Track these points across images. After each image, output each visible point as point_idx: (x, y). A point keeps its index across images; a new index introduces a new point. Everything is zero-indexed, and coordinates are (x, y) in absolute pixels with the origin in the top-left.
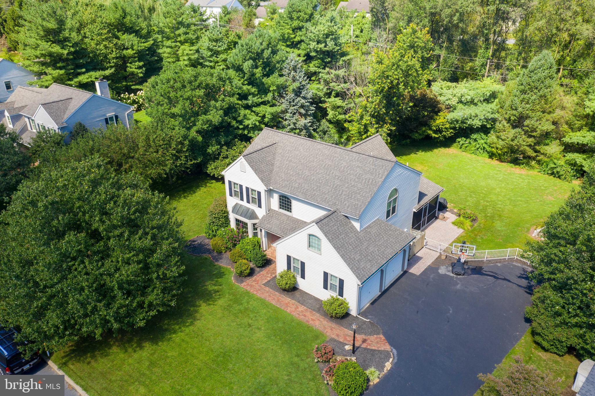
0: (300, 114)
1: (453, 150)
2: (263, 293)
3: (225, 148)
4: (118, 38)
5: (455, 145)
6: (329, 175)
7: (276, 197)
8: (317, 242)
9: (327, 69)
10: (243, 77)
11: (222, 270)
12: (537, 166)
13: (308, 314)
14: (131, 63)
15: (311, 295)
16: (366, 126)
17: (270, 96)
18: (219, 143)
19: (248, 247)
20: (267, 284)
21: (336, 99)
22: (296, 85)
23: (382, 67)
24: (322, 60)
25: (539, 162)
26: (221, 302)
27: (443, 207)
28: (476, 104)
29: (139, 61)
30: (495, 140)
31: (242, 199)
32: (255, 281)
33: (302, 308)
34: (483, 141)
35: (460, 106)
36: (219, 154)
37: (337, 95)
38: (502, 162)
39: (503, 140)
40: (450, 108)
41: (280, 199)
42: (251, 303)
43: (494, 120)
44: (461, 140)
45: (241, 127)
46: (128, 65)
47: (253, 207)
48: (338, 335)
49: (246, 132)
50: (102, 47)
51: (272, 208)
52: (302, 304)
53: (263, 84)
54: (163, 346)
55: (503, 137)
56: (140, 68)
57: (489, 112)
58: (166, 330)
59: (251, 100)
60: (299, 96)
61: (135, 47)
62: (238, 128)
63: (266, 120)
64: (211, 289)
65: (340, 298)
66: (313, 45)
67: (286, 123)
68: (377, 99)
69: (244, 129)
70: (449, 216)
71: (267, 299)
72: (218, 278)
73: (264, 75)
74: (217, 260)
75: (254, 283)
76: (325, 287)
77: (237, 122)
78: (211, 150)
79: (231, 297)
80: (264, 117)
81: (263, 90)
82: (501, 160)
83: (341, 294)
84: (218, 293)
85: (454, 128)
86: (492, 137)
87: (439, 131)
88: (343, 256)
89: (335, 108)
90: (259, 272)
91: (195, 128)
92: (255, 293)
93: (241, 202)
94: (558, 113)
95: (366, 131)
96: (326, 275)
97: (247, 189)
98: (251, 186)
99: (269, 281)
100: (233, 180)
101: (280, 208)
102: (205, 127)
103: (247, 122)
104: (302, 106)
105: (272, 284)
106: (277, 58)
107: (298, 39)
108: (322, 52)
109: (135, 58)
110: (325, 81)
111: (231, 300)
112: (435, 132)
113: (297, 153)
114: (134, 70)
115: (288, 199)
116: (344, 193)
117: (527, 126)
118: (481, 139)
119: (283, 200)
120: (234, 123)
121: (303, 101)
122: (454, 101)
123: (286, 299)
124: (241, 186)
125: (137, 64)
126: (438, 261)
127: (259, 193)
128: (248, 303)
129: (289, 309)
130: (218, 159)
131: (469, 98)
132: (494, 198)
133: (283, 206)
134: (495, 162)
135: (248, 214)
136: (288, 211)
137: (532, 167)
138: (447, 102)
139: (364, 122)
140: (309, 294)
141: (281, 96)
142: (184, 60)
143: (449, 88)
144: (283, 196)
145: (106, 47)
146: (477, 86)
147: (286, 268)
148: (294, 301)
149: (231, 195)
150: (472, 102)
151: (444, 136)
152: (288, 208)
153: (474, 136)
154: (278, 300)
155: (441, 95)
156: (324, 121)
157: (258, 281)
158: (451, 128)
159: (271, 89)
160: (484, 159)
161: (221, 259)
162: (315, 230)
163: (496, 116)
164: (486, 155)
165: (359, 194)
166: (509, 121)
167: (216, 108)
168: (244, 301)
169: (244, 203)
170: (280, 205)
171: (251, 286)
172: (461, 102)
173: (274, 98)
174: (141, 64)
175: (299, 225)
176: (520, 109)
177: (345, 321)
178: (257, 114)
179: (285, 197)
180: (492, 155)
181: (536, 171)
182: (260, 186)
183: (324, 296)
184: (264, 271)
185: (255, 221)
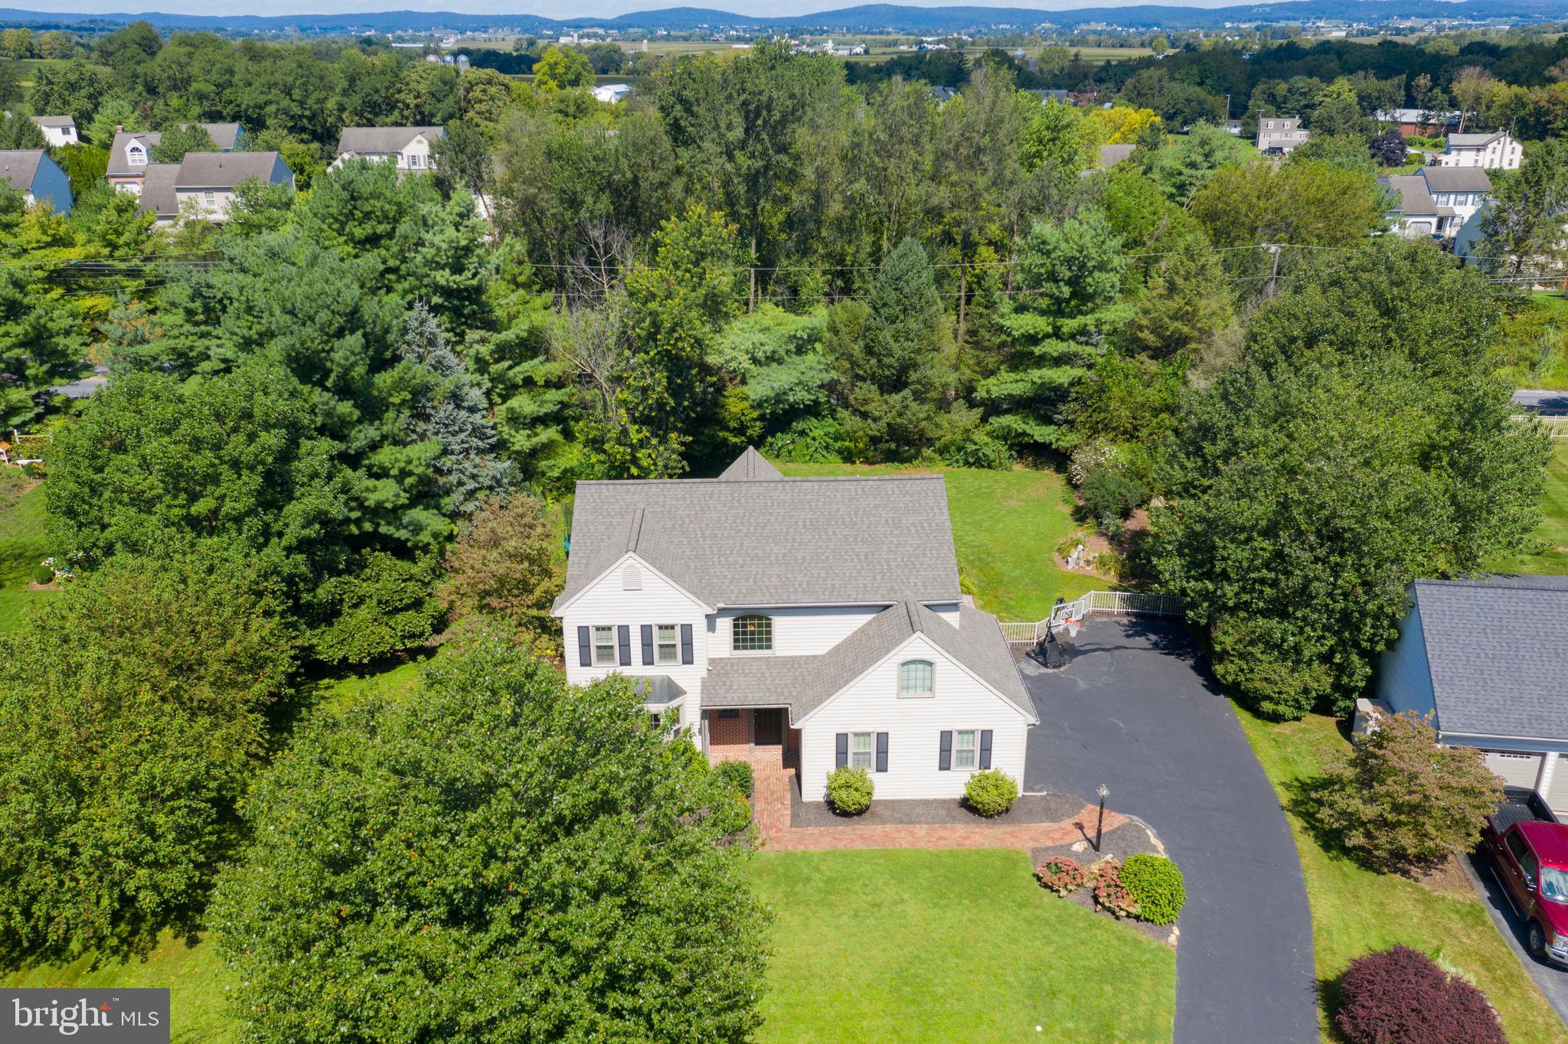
0: (477, 451)
2: (817, 841)
3: (347, 578)
6: (830, 540)
7: (727, 624)
8: (921, 675)
12: (935, 456)
13: (943, 833)
15: (906, 800)
17: (393, 422)
18: (334, 569)
20: (799, 823)
28: (780, 362)
32: (768, 827)
33: (921, 830)
34: (821, 433)
35: (758, 368)
36: (342, 600)
38: (873, 463)
39: (875, 420)
40: (742, 378)
41: (736, 626)
42: (823, 868)
43: (832, 386)
44: (777, 440)
47: (664, 669)
48: (1034, 840)
49: (368, 527)
51: (711, 656)
52: (912, 823)
53: (372, 391)
55: (877, 414)
57: (821, 371)
59: (357, 438)
62: (352, 520)
63: (411, 481)
65: (986, 772)
67: (453, 479)
69: (363, 520)
71: (841, 846)
73: (372, 370)
75: (773, 834)
76: (945, 765)
78: (323, 591)
80: (403, 474)
81: (372, 409)
82: (868, 462)
83: (988, 763)
85: (764, 417)
88: (987, 680)
92: (801, 847)
93: (626, 671)
96: (946, 736)
98: (654, 620)
99: (794, 814)
100: (594, 621)
101: (736, 648)
103: (374, 498)
104: (473, 432)
105: (807, 817)
115: (760, 618)
116: (893, 564)
117: (919, 382)
118: (818, 429)
119: (744, 626)
121: (473, 417)
122: (742, 362)
123: (872, 829)
124: (624, 630)
127: (687, 630)
128: (817, 870)
129: (900, 842)
130: (339, 614)
133: (744, 641)
134: (860, 467)
135: (657, 690)
136: (761, 647)
137: (929, 461)
138: (730, 366)
140: (899, 801)
141: (419, 414)
144: (744, 618)
147: (834, 768)
148: (891, 826)
149: (585, 663)
150: (773, 358)
152: (761, 640)
153: (798, 426)
154: (862, 837)
157: (774, 826)
159: (394, 401)
162: (918, 648)
163: (834, 374)
164: (836, 458)
168: (805, 870)
169: (638, 670)
170: (736, 640)
171: (776, 840)
172: (754, 360)
173: (405, 425)
175: (804, 668)
176: (898, 353)
177: (1009, 812)
178: (383, 473)
179: (752, 617)
180: (848, 457)
181: (941, 466)
182: (688, 610)
183: (955, 784)
184: (759, 803)
185: (677, 702)
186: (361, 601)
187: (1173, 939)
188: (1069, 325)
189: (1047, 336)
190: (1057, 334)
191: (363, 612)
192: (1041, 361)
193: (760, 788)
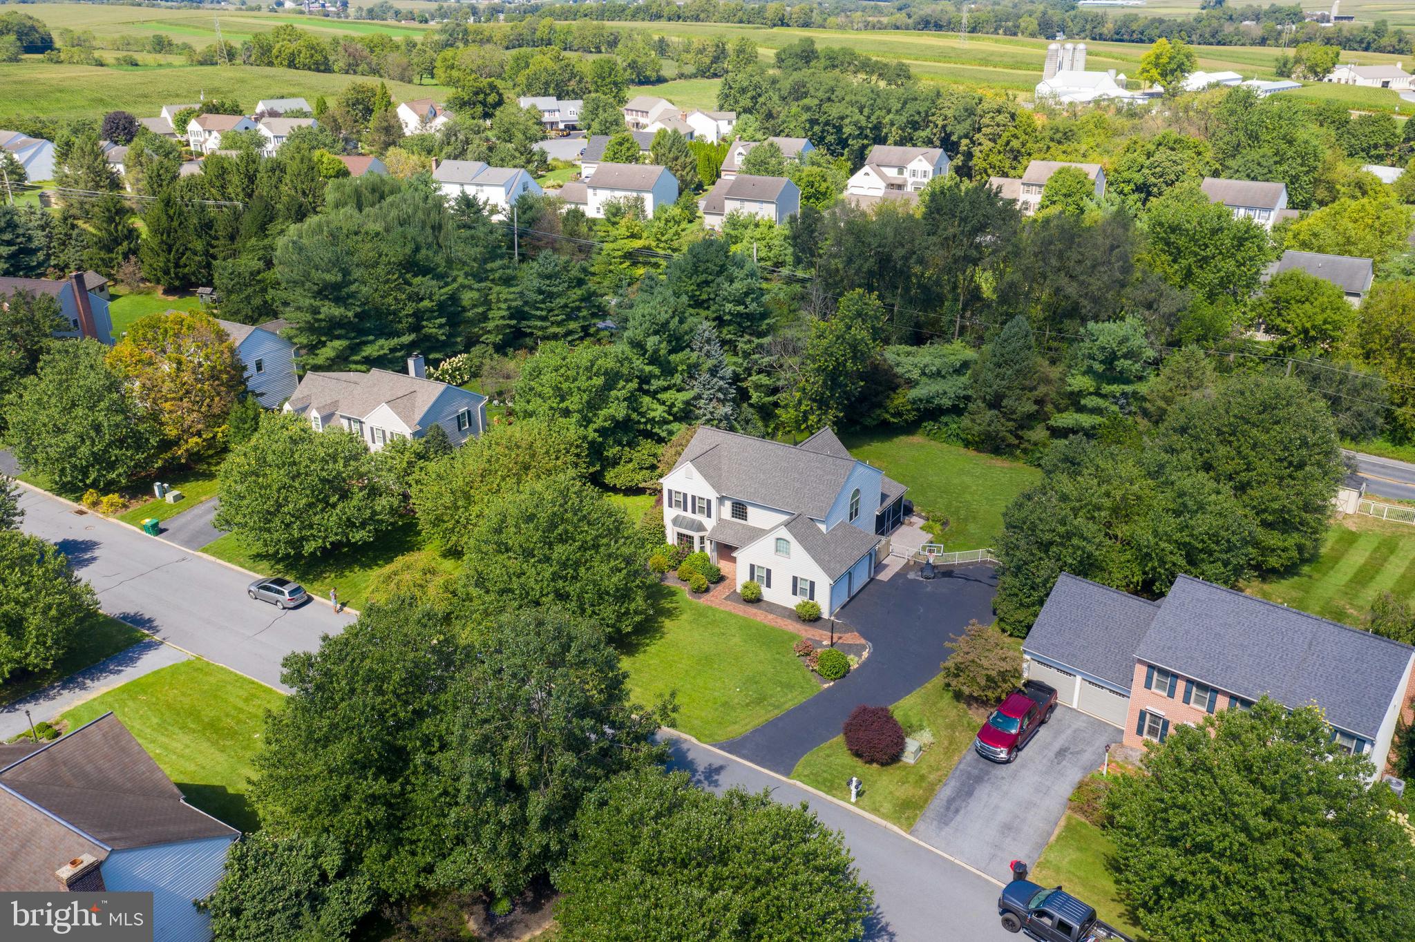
0: (719, 400)
1: (917, 439)
2: (726, 607)
3: (627, 449)
4: (410, 284)
5: (921, 431)
6: (787, 478)
7: (728, 504)
8: (785, 546)
9: (747, 337)
10: (644, 355)
11: (672, 589)
12: (1021, 455)
13: (779, 620)
14: (428, 320)
15: (777, 604)
16: (805, 412)
17: (677, 379)
18: (620, 443)
19: (697, 561)
20: (728, 598)
21: (760, 376)
22: (710, 363)
23: (825, 342)
24: (739, 324)
25: (1025, 451)
26: (684, 617)
27: (909, 511)
28: (944, 377)
29: (440, 316)
30: (970, 425)
31: (685, 509)
32: (713, 596)
33: (771, 616)
34: (955, 426)
35: (924, 379)
36: (620, 458)
37: (760, 372)
38: (980, 452)
39: (978, 425)
40: (912, 384)
41: (733, 506)
42: (717, 615)
43: (968, 398)
44: (928, 425)
45: (643, 420)
46: (424, 323)
47: (699, 517)
48: (814, 636)
49: (649, 427)
50: (390, 300)
51: (724, 517)
52: (771, 613)
53: (669, 362)
54: (640, 657)
55: (978, 421)
56: (441, 326)
57: (960, 388)
58: (638, 644)
59: (655, 384)
60: (715, 376)
61: (436, 298)
62: (639, 422)
63: (675, 409)
64: (669, 606)
65: (811, 601)
66: (729, 307)
67: (701, 412)
68: (820, 380)
69: (645, 423)
70: (917, 521)
71: (733, 611)
72: (671, 596)
73: (670, 352)
74: (663, 580)
75: (713, 598)
76: (795, 593)
77: (639, 414)
78: (611, 452)
79: (693, 612)
80: (673, 405)
81: (669, 370)
82: (978, 450)
83: (812, 597)
84: (678, 610)
85: (918, 410)
86: (966, 421)
87: (898, 414)
88: (813, 557)
89: (758, 387)
90: (715, 588)
91: (592, 427)
92: (717, 606)
93: (684, 514)
94: (1042, 390)
95: (805, 419)
96: (795, 579)
97: (694, 498)
98: (697, 494)
99: (729, 595)
100: (674, 488)
101: (733, 517)
102: (607, 424)
103: (652, 414)
104: (720, 389)
105: (733, 596)
106: (685, 327)
107: (704, 297)
108: (739, 314)
109: (433, 311)
110: (744, 352)
111: (695, 615)
112: (893, 415)
114: (434, 330)
115: (743, 505)
116: (806, 495)
117: (1005, 407)
118: (953, 423)
119: (737, 507)
120: (634, 416)
121: (721, 383)
122: (915, 374)
123: (752, 610)
124: (685, 495)
125: (438, 321)
126: (907, 568)
127: (709, 502)
128: (714, 615)
129: (758, 618)
131: (934, 369)
132: (968, 497)
133: (736, 514)
134: (971, 453)
135: (694, 525)
136: (743, 519)
137: (1016, 458)
138: (907, 375)
139: (803, 408)
140: (775, 604)
141: (691, 377)
142: (499, 309)
143: (908, 354)
144: (737, 503)
145: (396, 299)
146: (945, 352)
147: (748, 579)
148: (762, 612)
149: (670, 506)
150: (939, 374)
151: (906, 421)
152: (743, 516)
153: (944, 419)
154: (744, 611)
155: (898, 365)
156: (745, 405)
157: (717, 596)
158: (914, 410)
159: (680, 369)
160: (958, 450)
161: (667, 579)
162: (784, 533)
163: (970, 392)
164: (960, 443)
166: (984, 400)
167: (618, 399)
168: (709, 614)
169: (689, 514)
170: (733, 513)
171: (711, 601)
172: (924, 374)
173: (683, 381)
174: (443, 320)
175: (757, 534)
176: (995, 387)
177: (818, 623)
178: (664, 403)
179: (740, 504)
182: (712, 495)
183: (792, 602)
184: (720, 587)
185: (702, 534)
186: (631, 460)
187: (826, 686)
188: (1107, 388)
189: (1091, 394)
190: (1098, 394)
191: (630, 466)
192: (1081, 409)
193: (727, 582)
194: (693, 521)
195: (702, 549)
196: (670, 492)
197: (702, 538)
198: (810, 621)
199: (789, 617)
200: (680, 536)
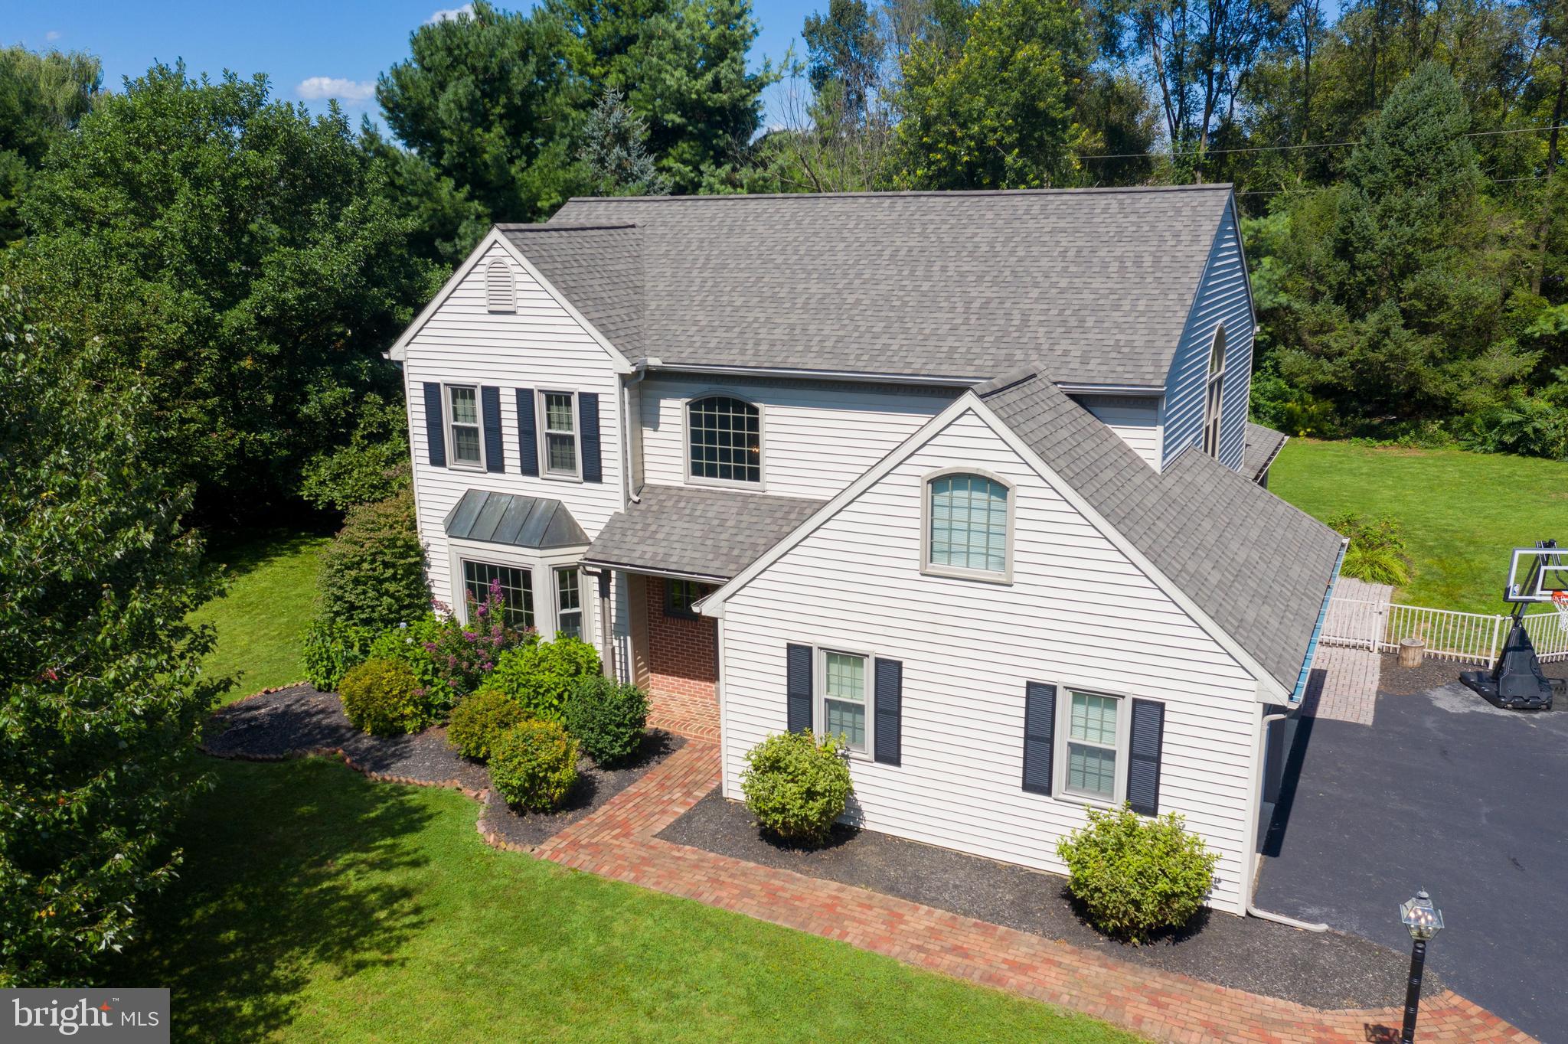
2: (671, 875)
7: (674, 412)
8: (979, 517)
11: (414, 800)
13: (971, 936)
15: (943, 851)
19: (548, 678)
20: (679, 832)
26: (434, 944)
32: (608, 824)
33: (920, 918)
38: (1331, 439)
39: (1332, 357)
41: (695, 420)
42: (619, 927)
47: (554, 487)
51: (651, 479)
52: (915, 897)
53: (511, 184)
64: (363, 885)
65: (1144, 821)
71: (708, 897)
72: (394, 834)
74: (380, 765)
75: (606, 836)
76: (1037, 777)
78: (317, 395)
79: (490, 913)
83: (1148, 798)
84: (408, 905)
90: (618, 788)
92: (627, 876)
93: (490, 483)
96: (1040, 699)
97: (525, 397)
98: (542, 381)
99: (688, 818)
100: (447, 374)
101: (697, 470)
102: (291, 298)
108: (702, 110)
111: (495, 929)
113: (745, 239)
115: (739, 405)
116: (1036, 318)
119: (710, 421)
123: (812, 885)
124: (491, 395)
128: (603, 929)
129: (852, 928)
133: (711, 455)
135: (532, 524)
136: (739, 475)
140: (925, 848)
144: (712, 399)
148: (861, 891)
149: (437, 458)
152: (739, 457)
154: (773, 895)
157: (625, 824)
161: (400, 756)
165: (1117, 307)
168: (578, 920)
169: (512, 483)
170: (696, 453)
171: (596, 849)
176: (1384, 244)
179: (724, 403)
180: (1290, 426)
181: (1453, 449)
184: (646, 782)
185: (569, 556)
193: (678, 760)
194: (530, 505)
195: (570, 624)
196: (432, 391)
197: (567, 577)
198: (1156, 933)
199: (1023, 916)
200: (476, 574)
